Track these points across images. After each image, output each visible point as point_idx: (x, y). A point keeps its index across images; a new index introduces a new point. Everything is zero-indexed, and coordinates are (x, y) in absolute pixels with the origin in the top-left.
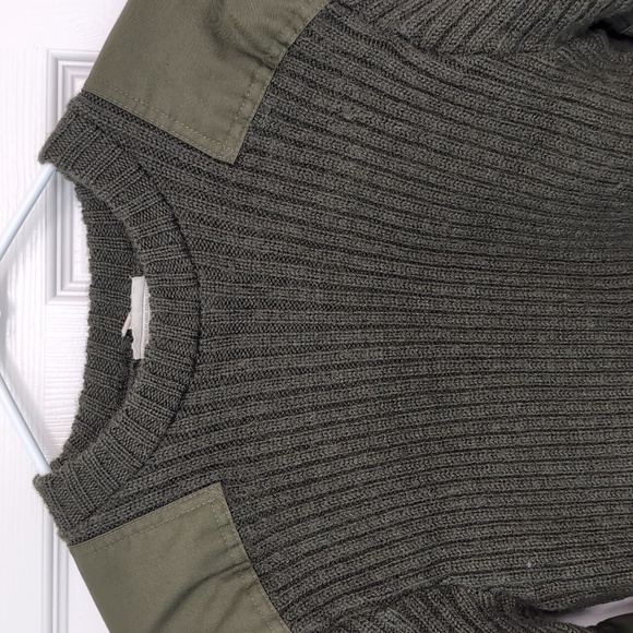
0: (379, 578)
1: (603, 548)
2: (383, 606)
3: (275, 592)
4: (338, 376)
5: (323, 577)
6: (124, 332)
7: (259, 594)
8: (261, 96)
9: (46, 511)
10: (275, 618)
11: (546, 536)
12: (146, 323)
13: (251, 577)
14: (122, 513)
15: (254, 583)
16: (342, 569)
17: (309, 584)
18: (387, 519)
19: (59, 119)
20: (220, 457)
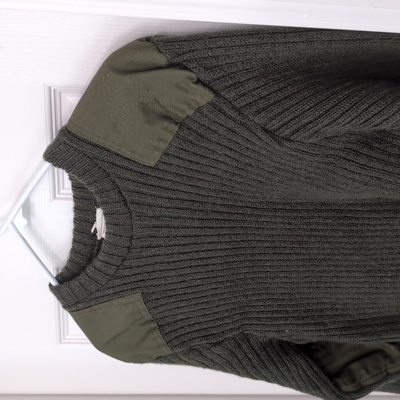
0: (215, 332)
1: (324, 324)
2: (215, 345)
3: (165, 335)
4: (204, 255)
5: (188, 330)
6: (92, 231)
7: (157, 334)
8: (171, 139)
9: (56, 299)
10: (164, 344)
11: (297, 318)
12: (104, 226)
13: (154, 325)
14: (93, 303)
15: (155, 329)
16: (197, 327)
17: (181, 332)
18: (222, 308)
19: (54, 139)
20: (141, 284)
